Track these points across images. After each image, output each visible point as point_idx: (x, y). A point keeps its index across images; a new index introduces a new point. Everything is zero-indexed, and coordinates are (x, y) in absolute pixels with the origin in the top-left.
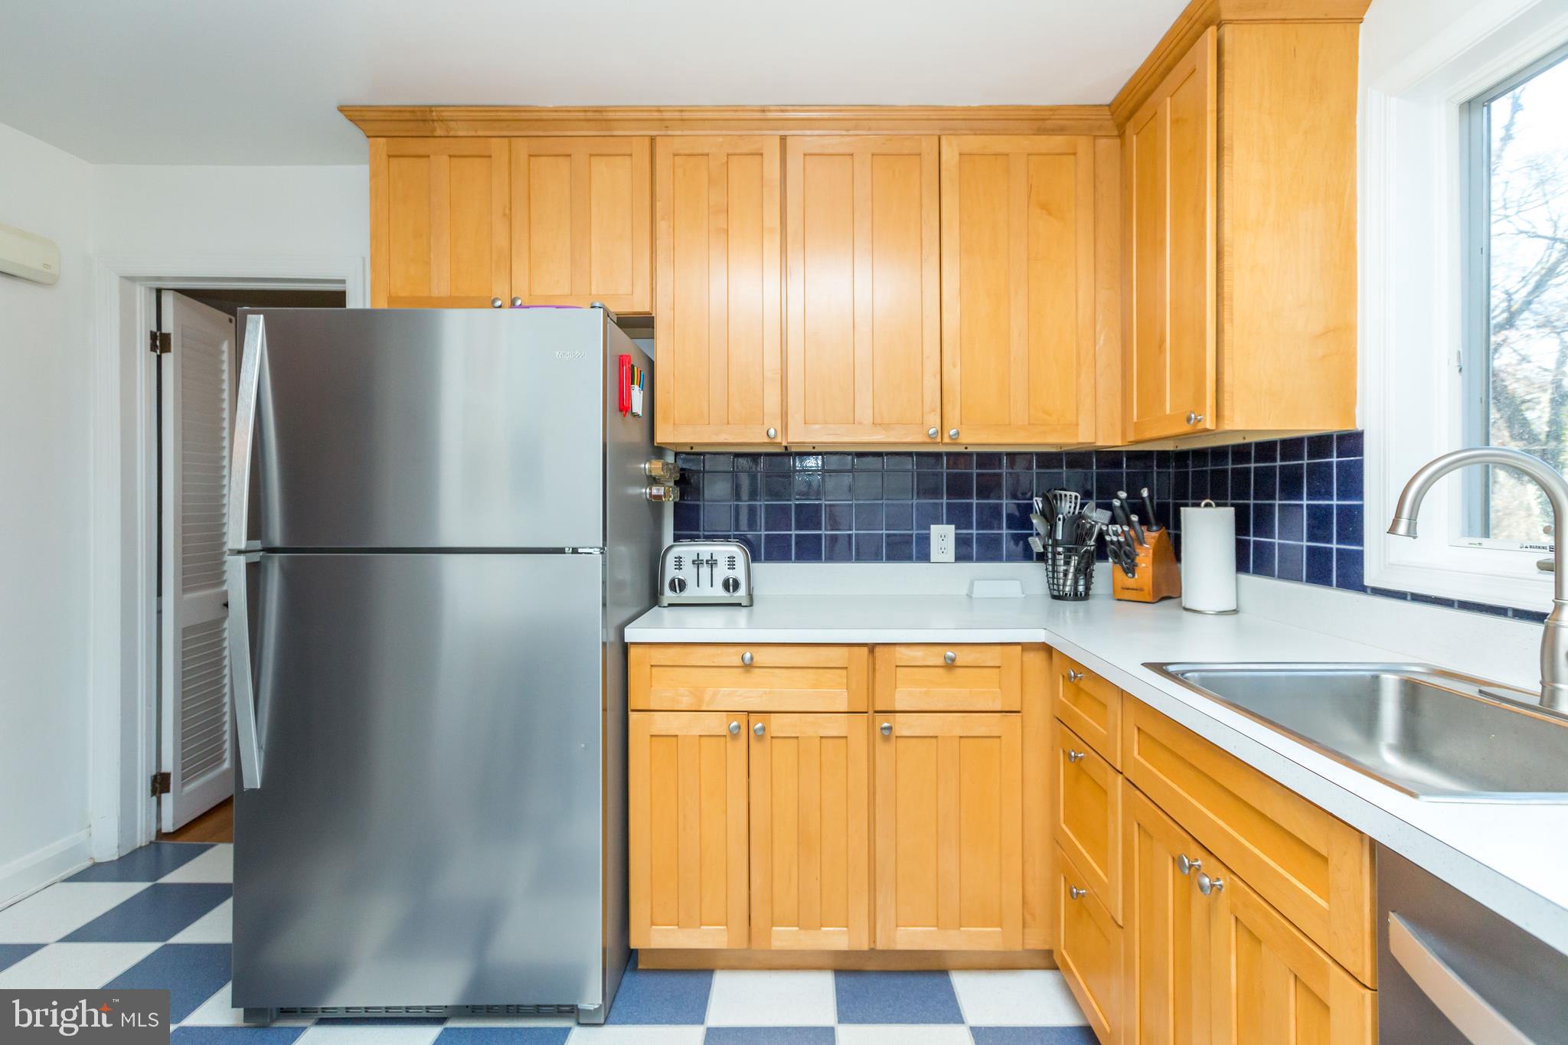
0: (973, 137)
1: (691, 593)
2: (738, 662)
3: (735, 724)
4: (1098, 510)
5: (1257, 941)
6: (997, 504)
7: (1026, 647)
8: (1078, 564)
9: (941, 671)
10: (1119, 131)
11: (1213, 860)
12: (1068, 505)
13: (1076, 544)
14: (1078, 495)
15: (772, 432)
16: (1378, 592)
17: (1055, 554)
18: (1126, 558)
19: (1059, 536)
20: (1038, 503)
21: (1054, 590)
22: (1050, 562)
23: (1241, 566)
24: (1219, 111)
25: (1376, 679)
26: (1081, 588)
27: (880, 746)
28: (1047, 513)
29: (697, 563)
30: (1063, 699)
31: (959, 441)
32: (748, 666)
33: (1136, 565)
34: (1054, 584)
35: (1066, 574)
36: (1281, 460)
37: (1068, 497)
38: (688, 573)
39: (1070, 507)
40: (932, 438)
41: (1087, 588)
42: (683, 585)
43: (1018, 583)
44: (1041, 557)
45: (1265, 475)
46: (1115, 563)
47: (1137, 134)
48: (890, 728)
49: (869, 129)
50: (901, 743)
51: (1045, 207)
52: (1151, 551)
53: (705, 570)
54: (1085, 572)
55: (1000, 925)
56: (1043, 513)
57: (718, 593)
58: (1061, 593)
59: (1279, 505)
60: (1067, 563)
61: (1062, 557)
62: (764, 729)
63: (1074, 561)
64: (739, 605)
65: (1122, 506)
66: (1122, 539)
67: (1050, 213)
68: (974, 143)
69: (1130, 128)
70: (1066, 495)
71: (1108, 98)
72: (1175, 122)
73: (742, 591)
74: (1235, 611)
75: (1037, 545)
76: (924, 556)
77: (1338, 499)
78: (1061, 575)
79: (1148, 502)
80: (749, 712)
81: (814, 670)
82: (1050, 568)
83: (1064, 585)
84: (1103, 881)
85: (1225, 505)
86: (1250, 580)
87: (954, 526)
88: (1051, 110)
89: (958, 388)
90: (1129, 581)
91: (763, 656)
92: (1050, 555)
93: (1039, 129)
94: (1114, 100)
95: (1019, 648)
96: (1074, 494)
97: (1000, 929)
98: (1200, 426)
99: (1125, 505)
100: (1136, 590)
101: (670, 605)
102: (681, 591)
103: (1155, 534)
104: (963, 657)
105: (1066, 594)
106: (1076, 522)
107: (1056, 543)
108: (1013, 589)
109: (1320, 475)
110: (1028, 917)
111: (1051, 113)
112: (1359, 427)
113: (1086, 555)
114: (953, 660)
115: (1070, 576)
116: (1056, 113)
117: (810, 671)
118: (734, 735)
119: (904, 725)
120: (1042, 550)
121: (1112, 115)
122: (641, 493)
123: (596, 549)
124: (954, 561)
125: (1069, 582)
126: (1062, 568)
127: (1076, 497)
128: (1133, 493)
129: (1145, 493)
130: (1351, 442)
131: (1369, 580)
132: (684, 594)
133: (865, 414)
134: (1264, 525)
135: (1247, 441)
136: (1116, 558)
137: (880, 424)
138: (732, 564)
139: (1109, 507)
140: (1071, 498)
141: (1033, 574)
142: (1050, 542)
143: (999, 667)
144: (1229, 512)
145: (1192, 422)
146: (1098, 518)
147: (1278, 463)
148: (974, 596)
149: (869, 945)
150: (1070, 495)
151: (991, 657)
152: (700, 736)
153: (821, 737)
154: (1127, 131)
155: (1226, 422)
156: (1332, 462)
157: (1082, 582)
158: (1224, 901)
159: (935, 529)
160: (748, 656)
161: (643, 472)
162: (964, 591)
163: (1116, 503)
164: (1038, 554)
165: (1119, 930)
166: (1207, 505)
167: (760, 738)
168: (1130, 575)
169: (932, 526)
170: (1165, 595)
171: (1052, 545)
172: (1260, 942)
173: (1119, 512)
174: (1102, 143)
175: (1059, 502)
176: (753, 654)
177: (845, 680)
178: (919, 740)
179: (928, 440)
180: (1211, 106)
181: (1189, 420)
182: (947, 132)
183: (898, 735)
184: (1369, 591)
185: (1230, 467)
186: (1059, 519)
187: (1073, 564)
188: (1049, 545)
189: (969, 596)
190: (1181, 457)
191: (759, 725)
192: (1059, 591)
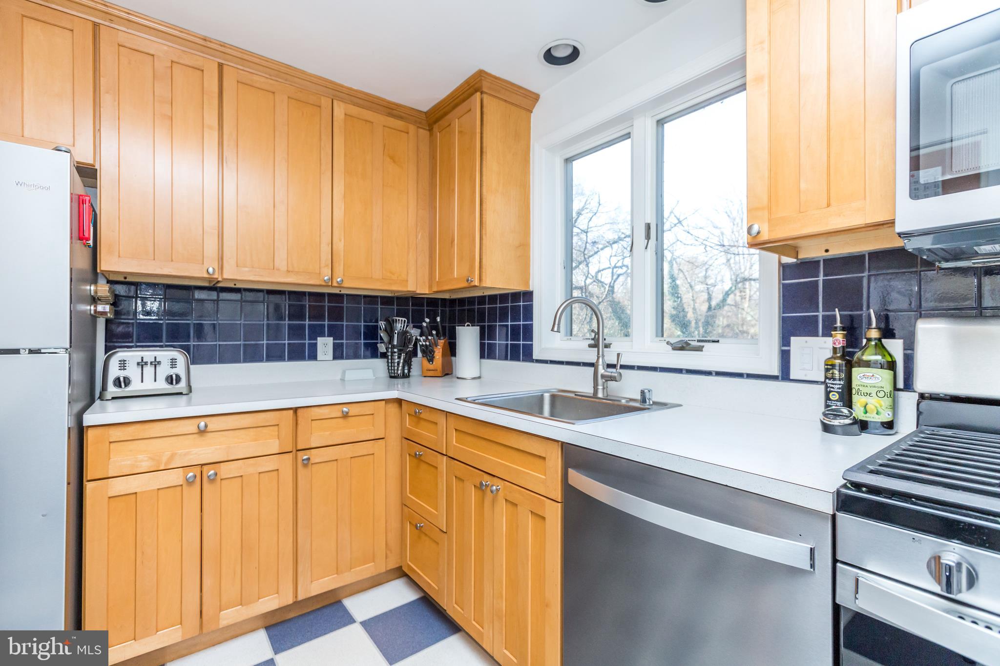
0: (352, 106)
1: (136, 386)
2: (195, 430)
3: (191, 474)
4: (414, 329)
5: (515, 505)
6: (358, 325)
7: (387, 401)
8: (405, 358)
9: (340, 420)
10: (429, 127)
11: (495, 478)
12: (399, 326)
13: (404, 347)
14: (405, 319)
15: (211, 270)
16: (538, 361)
17: (393, 353)
18: (428, 353)
19: (395, 343)
20: (382, 324)
21: (392, 373)
22: (390, 357)
23: (482, 356)
24: (482, 133)
25: (542, 395)
26: (406, 371)
27: (301, 470)
28: (388, 330)
29: (142, 364)
30: (409, 427)
31: (342, 285)
32: (202, 432)
33: (434, 357)
34: (392, 370)
35: (398, 364)
36: (499, 304)
37: (400, 321)
38: (132, 372)
39: (401, 327)
40: (326, 282)
41: (409, 371)
42: (127, 382)
43: (371, 371)
44: (384, 355)
45: (492, 311)
46: (423, 356)
47: (440, 132)
48: (308, 459)
49: (286, 80)
50: (315, 467)
51: (392, 158)
52: (441, 350)
53: (149, 370)
54: (408, 363)
55: (374, 561)
56: (386, 330)
57: (162, 385)
58: (396, 375)
59: (499, 325)
60: (399, 358)
61: (397, 354)
62: (216, 474)
63: (403, 355)
64: (181, 394)
65: (427, 327)
66: (428, 343)
67: (394, 162)
68: (354, 110)
69: (436, 128)
70: (399, 320)
71: (425, 109)
72: (460, 132)
73: (183, 384)
74: (479, 377)
75: (382, 348)
76: (313, 356)
77: (523, 322)
78: (396, 364)
79: (439, 323)
80: (202, 465)
81: (255, 429)
82: (390, 361)
83: (398, 370)
84: (435, 513)
85: (474, 326)
86: (486, 362)
87: (332, 338)
88: (397, 105)
89: (342, 254)
90: (431, 366)
91: (213, 424)
92: (389, 354)
93: (389, 114)
94: (429, 110)
95: (384, 402)
96: (403, 319)
97: (373, 563)
98: (473, 284)
99: (428, 326)
100: (434, 370)
101: (113, 398)
102: (126, 386)
103: (442, 341)
104: (354, 410)
105: (399, 375)
106: (404, 334)
107: (393, 347)
108: (368, 374)
109: (515, 310)
110: (388, 552)
111: (397, 107)
112: (531, 290)
113: (409, 353)
114: (347, 413)
115: (401, 365)
116: (399, 107)
117: (251, 429)
118: (190, 483)
119: (316, 456)
120: (386, 351)
121: (427, 118)
122: (87, 310)
123: (62, 350)
124: (332, 359)
125: (400, 368)
126: (396, 361)
127: (405, 321)
128: (433, 320)
129: (438, 319)
130: (528, 295)
131: (534, 357)
132: (128, 389)
133: (281, 262)
134: (492, 336)
135: (485, 294)
136: (424, 354)
137: (292, 272)
138: (173, 363)
139: (421, 327)
140: (402, 322)
141: (380, 364)
142: (390, 346)
143: (373, 414)
144: (477, 329)
145: (469, 281)
146: (415, 332)
147: (498, 305)
148: (346, 379)
149: (293, 600)
150: (402, 320)
151: (367, 409)
152: (158, 489)
153: (260, 473)
154: (434, 129)
155: (484, 282)
156: (520, 305)
157: (406, 368)
158: (501, 494)
159: (320, 340)
160: (202, 424)
161: (89, 292)
162: (339, 377)
163: (424, 324)
164: (381, 353)
165: (445, 534)
166: (468, 325)
167: (212, 480)
168: (431, 363)
169: (318, 338)
170: (446, 373)
171: (391, 348)
172: (516, 505)
173: (425, 330)
174: (421, 131)
175: (395, 324)
176: (208, 423)
177: (277, 433)
178: (326, 463)
179: (324, 284)
180: (478, 130)
181: (468, 280)
182: (337, 98)
183: (313, 463)
184: (534, 361)
185: (476, 307)
186: (396, 333)
187: (402, 358)
188: (389, 348)
189: (343, 380)
190: (452, 302)
191: (212, 472)
192: (395, 373)
